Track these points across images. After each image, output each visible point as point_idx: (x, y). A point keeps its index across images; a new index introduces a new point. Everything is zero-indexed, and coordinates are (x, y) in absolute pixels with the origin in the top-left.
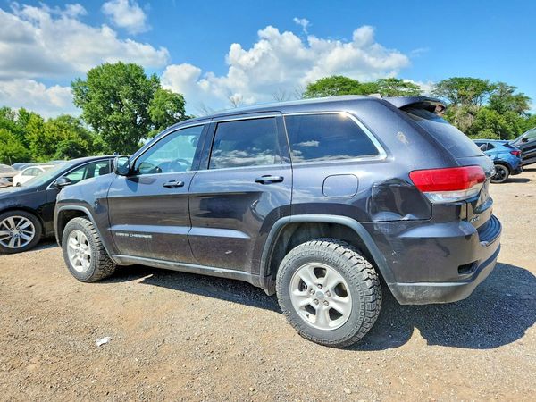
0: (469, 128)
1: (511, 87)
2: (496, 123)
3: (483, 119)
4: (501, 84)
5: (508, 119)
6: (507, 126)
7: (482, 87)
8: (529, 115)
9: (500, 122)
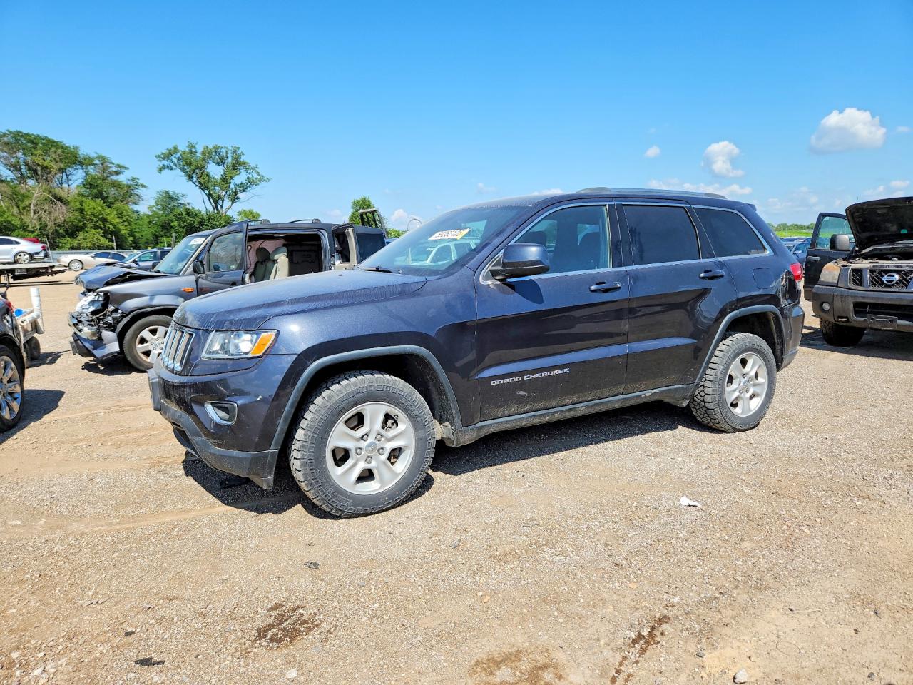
0: (60, 226)
1: (119, 166)
2: (104, 220)
3: (82, 211)
4: (103, 160)
5: (120, 216)
6: (122, 227)
7: (71, 158)
8: (137, 212)
9: (109, 218)
